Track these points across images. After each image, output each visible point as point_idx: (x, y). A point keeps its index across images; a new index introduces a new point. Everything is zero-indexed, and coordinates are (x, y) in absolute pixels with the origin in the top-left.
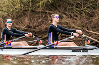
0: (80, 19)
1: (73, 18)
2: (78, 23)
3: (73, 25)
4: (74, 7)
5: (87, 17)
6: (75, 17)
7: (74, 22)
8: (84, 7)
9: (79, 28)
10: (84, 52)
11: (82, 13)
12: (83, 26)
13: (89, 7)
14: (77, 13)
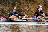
0: (9, 7)
1: (5, 6)
2: (7, 9)
3: (5, 10)
4: (6, 1)
5: (12, 5)
6: (6, 6)
7: (5, 8)
8: (10, 1)
9: (8, 11)
10: (43, 23)
11: (9, 4)
12: (10, 10)
13: (13, 1)
14: (7, 3)
